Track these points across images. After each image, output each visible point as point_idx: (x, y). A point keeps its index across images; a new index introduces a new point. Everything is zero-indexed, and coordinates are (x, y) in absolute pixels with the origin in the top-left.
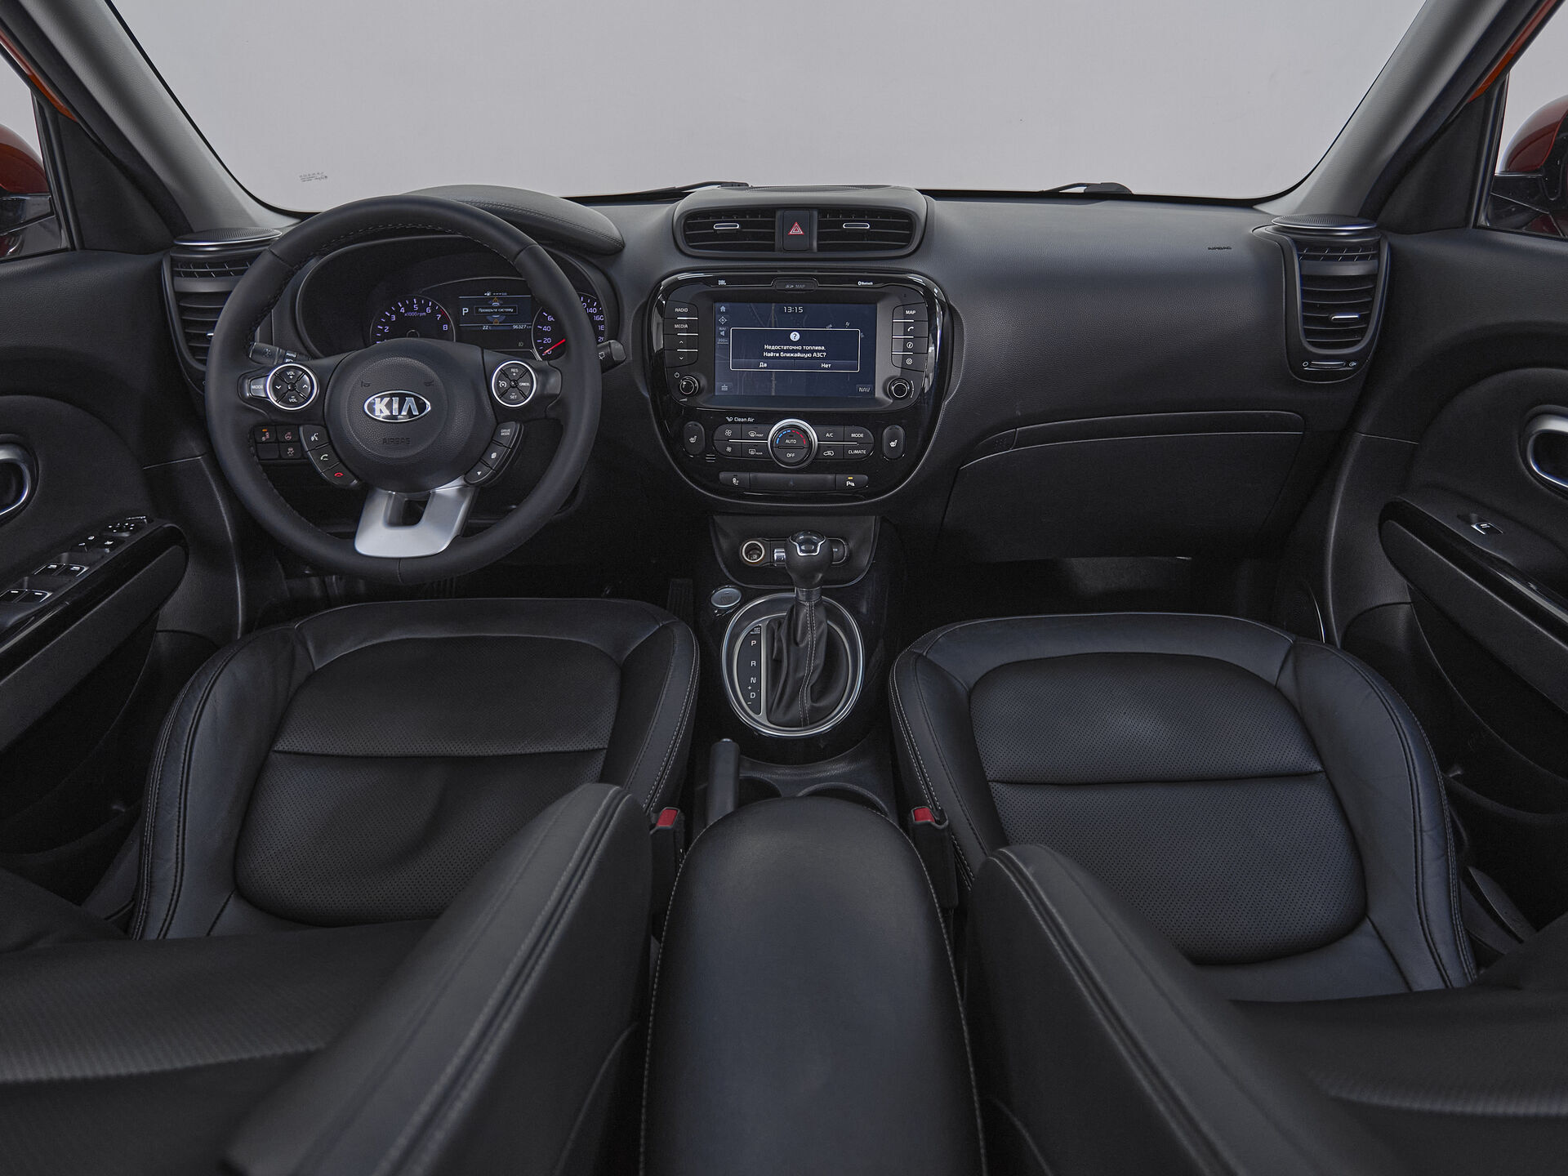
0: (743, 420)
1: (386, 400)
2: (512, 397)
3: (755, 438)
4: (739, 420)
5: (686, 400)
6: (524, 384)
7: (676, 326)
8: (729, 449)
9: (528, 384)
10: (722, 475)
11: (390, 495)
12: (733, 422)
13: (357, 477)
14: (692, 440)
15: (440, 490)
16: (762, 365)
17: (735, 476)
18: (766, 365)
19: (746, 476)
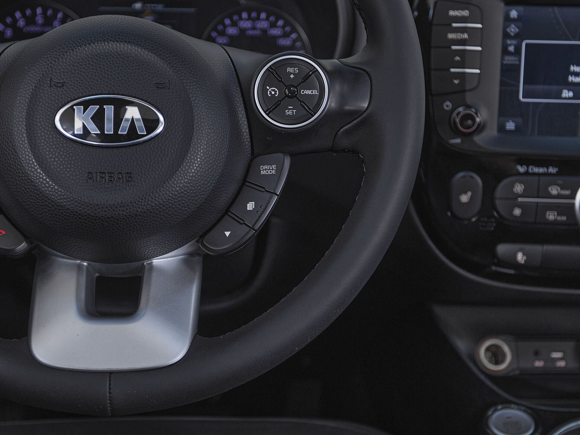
0: (541, 170)
1: (93, 109)
2: (289, 113)
3: (559, 196)
4: (536, 170)
5: (458, 141)
6: (309, 92)
7: (451, 36)
8: (517, 212)
9: (315, 92)
10: (502, 249)
11: (79, 267)
12: (527, 173)
13: (27, 238)
14: (465, 198)
15: (157, 261)
16: (566, 94)
17: (520, 250)
18: (571, 94)
19: (538, 249)
